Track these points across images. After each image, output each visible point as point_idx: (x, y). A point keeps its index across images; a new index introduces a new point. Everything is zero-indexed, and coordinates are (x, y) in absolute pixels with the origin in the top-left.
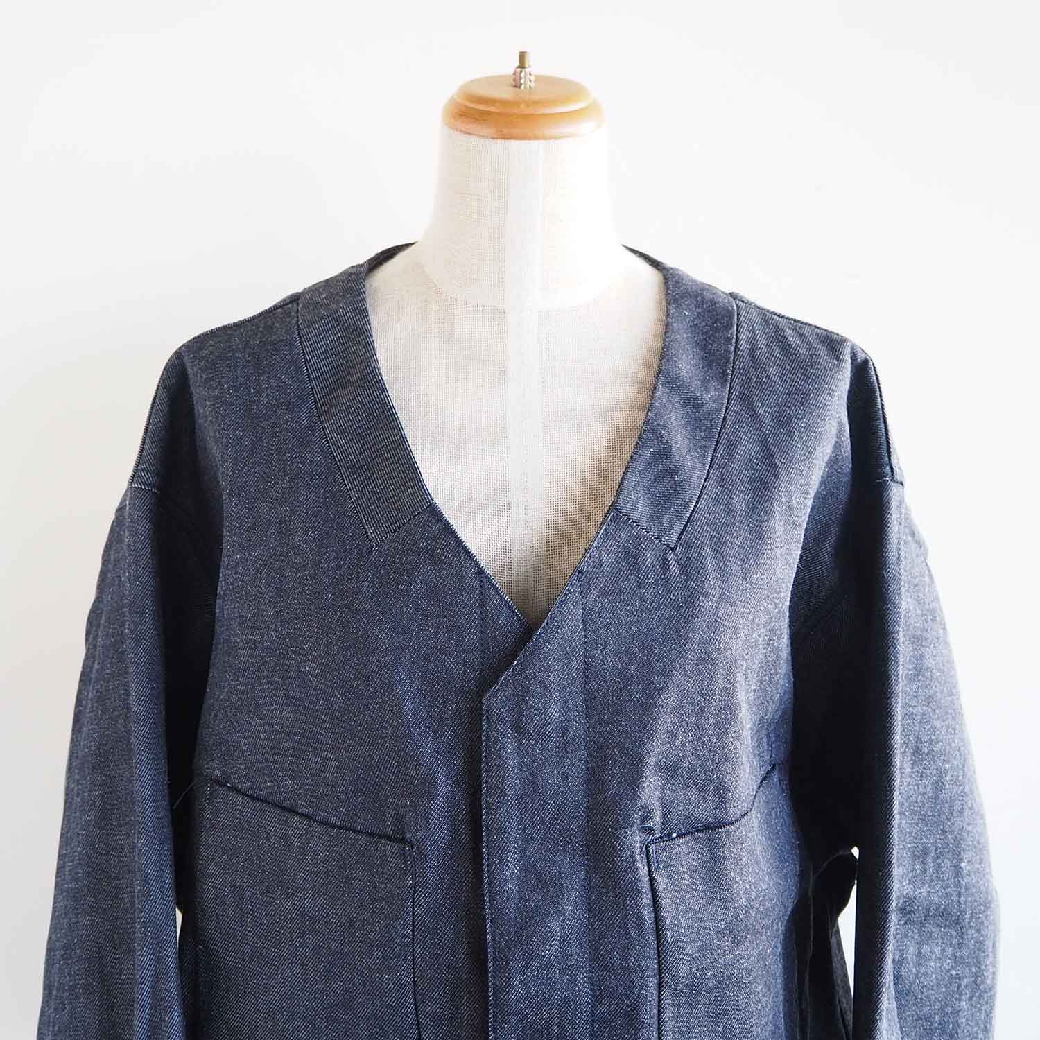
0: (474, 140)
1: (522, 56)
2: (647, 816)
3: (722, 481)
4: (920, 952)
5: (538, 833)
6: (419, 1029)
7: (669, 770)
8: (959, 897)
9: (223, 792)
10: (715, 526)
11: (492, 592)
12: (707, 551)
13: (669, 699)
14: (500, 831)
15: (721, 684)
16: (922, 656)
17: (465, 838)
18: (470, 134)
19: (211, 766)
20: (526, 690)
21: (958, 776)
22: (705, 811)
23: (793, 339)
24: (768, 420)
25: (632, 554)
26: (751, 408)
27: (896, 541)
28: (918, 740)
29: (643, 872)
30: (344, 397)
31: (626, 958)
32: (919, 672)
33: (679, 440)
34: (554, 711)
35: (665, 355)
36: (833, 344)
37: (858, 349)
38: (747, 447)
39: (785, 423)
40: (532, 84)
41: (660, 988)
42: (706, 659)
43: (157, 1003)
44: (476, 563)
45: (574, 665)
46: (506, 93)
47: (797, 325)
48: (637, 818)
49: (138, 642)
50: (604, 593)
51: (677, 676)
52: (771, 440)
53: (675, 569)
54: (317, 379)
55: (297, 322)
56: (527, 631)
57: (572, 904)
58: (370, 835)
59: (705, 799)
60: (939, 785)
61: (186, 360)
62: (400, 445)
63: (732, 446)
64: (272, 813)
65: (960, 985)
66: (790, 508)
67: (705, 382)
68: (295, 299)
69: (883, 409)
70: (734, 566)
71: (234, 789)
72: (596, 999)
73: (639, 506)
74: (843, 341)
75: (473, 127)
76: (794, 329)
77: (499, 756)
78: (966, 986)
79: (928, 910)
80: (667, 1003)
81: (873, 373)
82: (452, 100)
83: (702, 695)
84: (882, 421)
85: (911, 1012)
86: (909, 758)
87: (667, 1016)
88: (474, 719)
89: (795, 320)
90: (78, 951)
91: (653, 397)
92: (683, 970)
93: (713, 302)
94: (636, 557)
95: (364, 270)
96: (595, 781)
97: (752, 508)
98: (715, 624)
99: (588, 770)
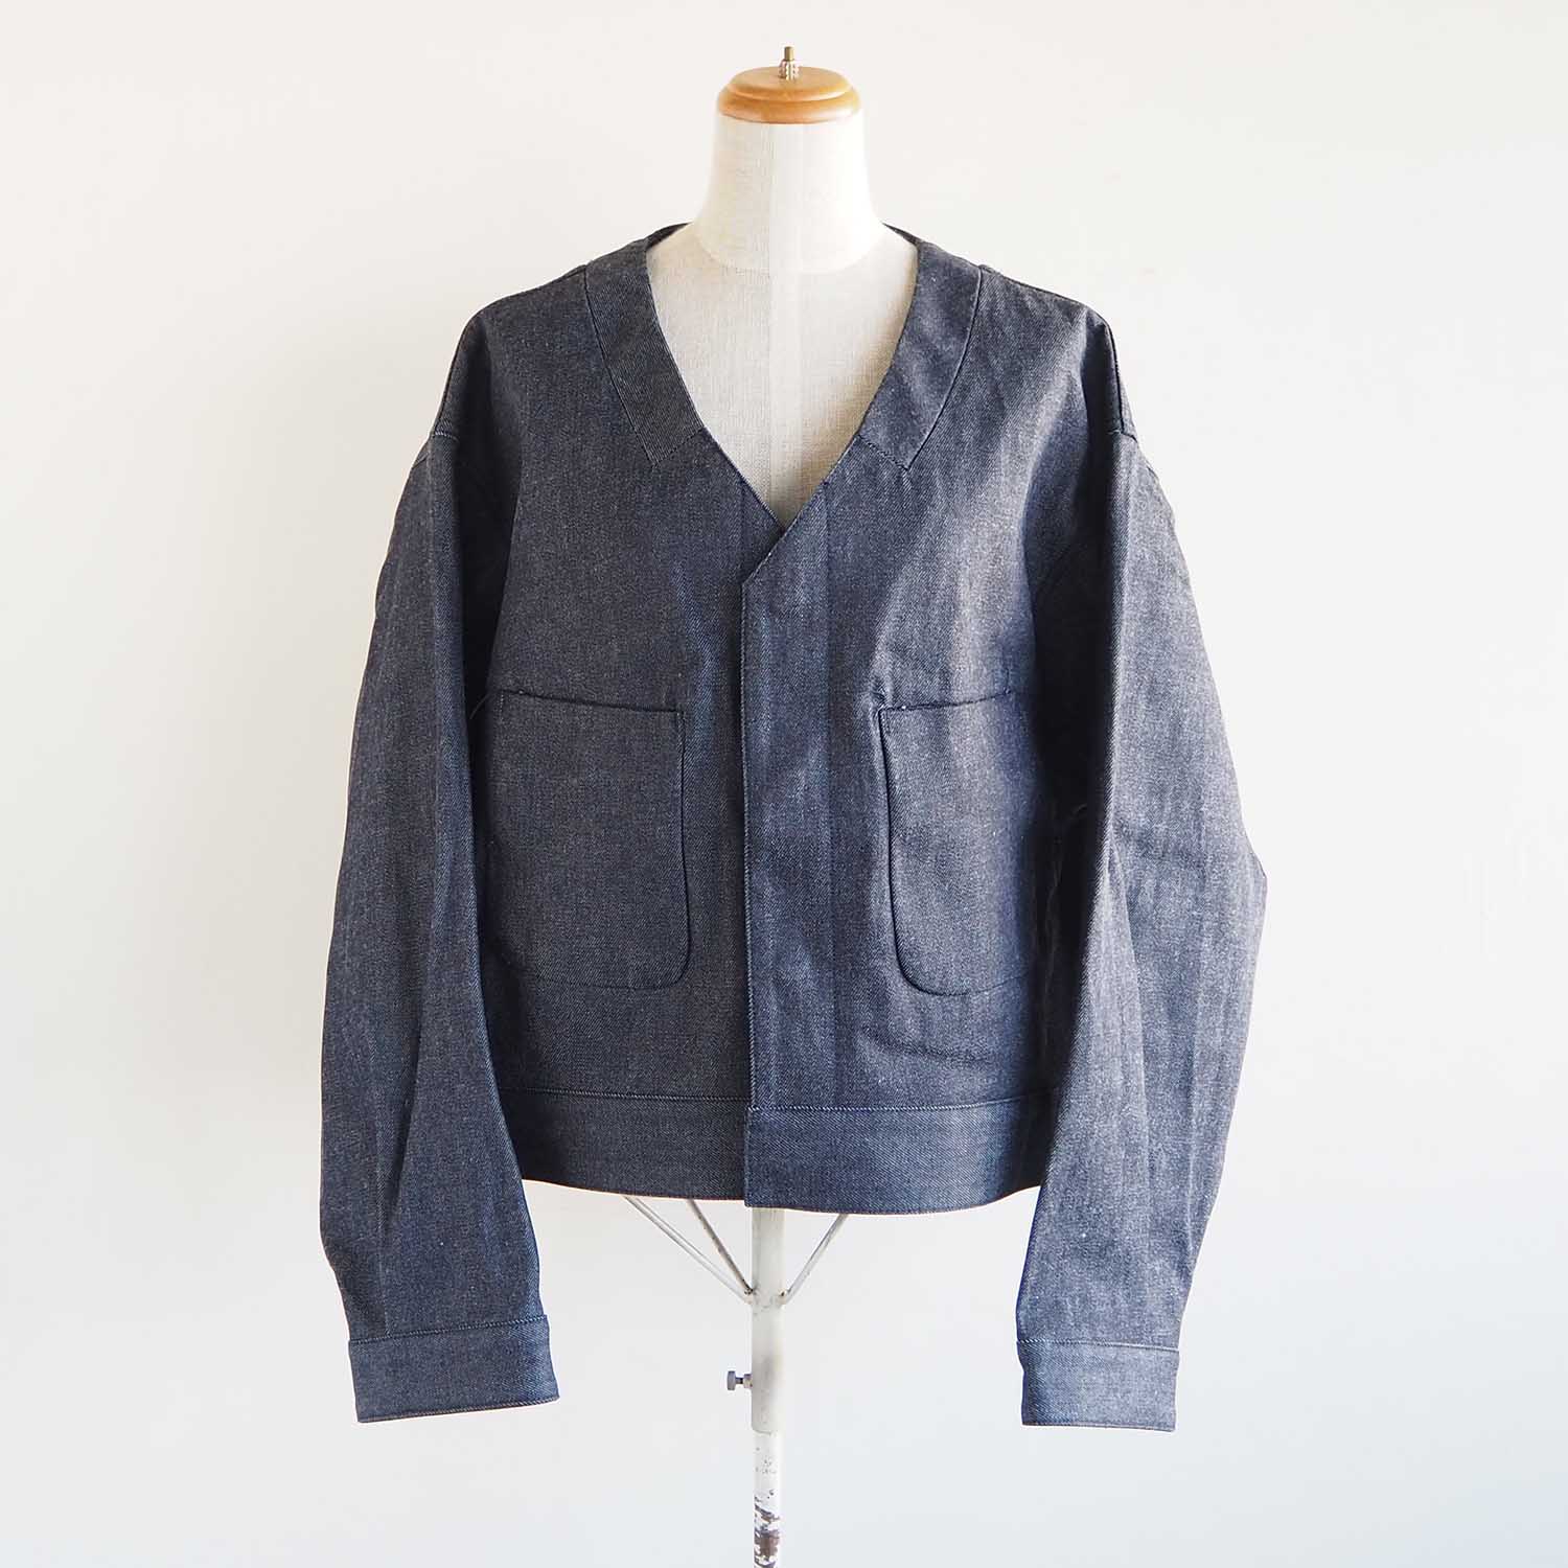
0: (744, 124)
1: (787, 50)
2: (879, 684)
3: (954, 418)
4: (1158, 886)
5: (787, 697)
6: (686, 879)
7: (899, 650)
8: (1200, 839)
9: (515, 698)
10: (945, 453)
11: (751, 498)
12: (937, 472)
13: (899, 589)
14: (757, 695)
15: (944, 583)
16: (1158, 602)
17: (726, 705)
18: (740, 119)
19: (505, 679)
20: (778, 576)
21: (1198, 723)
22: (933, 692)
23: (1030, 303)
24: (1000, 369)
25: (871, 473)
26: (986, 359)
27: (1124, 487)
28: (1153, 681)
29: (875, 732)
30: (627, 349)
31: (861, 805)
32: (1153, 616)
33: (918, 383)
34: (802, 597)
35: (911, 316)
36: (1070, 309)
37: (1095, 315)
38: (980, 392)
39: (1015, 374)
40: (797, 76)
41: (890, 836)
42: (931, 555)
43: (455, 883)
44: (739, 474)
45: (819, 558)
46: (772, 83)
47: (1037, 294)
48: (871, 685)
49: (441, 568)
50: (844, 501)
51: (907, 569)
52: (1001, 386)
53: (907, 485)
54: (604, 335)
55: (585, 288)
56: (779, 531)
57: (815, 756)
58: (647, 710)
59: (931, 680)
60: (1176, 727)
61: (485, 323)
62: (677, 382)
63: (965, 389)
64: (561, 707)
65: (1201, 926)
66: (1015, 444)
67: (945, 337)
68: (582, 270)
69: (1117, 369)
70: (961, 487)
71: (528, 694)
72: (835, 840)
73: (880, 437)
74: (1079, 307)
75: (746, 114)
76: (1034, 295)
77: (756, 631)
78: (1208, 929)
79: (1166, 846)
80: (896, 851)
81: (1109, 337)
82: (726, 90)
83: (928, 589)
84: (1115, 379)
85: (1147, 940)
86: (1144, 696)
87: (897, 863)
88: (736, 604)
89: (1037, 289)
90: (377, 859)
91: (898, 349)
92: (910, 822)
93: (959, 271)
94: (875, 474)
95: (646, 244)
96: (835, 654)
97: (979, 441)
98: (940, 529)
99: (829, 645)
